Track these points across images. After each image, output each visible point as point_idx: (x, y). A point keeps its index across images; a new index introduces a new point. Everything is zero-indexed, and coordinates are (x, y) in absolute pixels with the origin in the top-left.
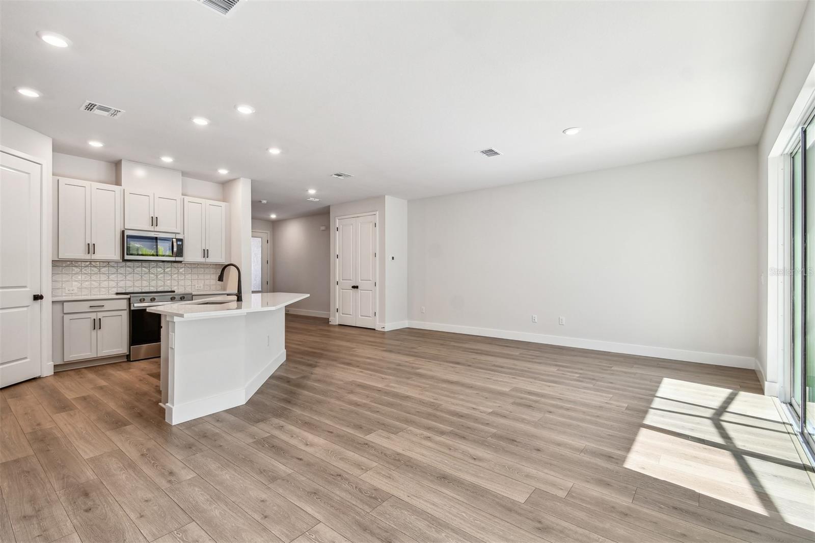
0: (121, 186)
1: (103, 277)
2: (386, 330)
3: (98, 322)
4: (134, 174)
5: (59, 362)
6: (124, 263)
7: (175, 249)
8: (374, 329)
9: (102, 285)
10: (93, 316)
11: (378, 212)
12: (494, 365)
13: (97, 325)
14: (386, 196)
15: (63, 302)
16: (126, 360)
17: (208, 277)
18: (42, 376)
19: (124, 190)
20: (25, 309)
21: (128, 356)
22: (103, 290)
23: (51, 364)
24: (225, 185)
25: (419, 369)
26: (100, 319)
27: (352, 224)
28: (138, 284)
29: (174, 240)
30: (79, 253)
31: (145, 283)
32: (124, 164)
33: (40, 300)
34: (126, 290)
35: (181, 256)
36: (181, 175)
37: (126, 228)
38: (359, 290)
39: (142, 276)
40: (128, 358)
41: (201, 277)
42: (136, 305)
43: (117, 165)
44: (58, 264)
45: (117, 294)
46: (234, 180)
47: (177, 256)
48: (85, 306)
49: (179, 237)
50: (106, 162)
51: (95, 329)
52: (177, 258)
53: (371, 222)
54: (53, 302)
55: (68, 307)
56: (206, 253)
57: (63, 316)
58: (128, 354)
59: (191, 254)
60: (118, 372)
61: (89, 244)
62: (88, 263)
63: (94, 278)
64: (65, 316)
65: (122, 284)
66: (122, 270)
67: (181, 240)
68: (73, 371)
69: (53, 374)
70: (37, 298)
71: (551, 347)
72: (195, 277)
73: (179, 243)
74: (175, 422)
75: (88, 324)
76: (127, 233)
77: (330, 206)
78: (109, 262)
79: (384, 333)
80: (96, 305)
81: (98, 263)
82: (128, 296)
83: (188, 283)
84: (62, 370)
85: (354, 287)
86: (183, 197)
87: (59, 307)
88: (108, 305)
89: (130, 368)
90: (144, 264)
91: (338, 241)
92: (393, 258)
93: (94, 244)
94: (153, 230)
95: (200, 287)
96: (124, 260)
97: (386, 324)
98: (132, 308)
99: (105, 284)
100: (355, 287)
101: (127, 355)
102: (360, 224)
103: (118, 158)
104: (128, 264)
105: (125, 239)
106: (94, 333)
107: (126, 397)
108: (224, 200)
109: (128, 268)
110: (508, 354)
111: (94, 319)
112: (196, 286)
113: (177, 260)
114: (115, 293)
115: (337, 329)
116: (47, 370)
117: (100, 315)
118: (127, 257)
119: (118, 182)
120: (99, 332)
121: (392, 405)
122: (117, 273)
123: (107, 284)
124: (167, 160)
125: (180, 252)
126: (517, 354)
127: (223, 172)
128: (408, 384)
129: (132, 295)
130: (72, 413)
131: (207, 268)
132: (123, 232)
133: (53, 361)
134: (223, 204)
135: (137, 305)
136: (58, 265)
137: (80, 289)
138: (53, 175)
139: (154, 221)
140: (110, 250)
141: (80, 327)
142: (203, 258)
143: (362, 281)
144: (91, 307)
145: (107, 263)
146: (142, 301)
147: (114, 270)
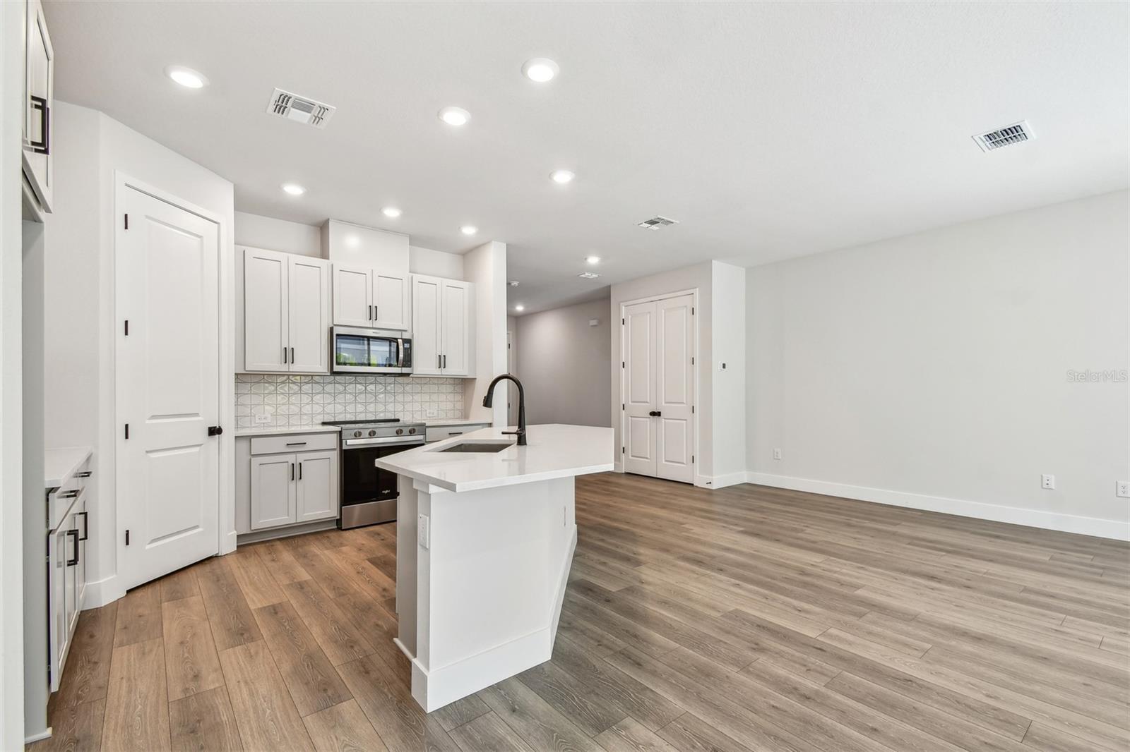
0: (328, 259)
1: (305, 399)
2: (714, 486)
3: (298, 467)
4: (346, 242)
5: (245, 531)
6: (332, 378)
7: (401, 355)
8: (692, 485)
9: (304, 411)
10: (291, 459)
11: (697, 289)
12: (1026, 590)
13: (296, 473)
14: (713, 261)
15: (250, 438)
16: (336, 527)
17: (443, 397)
18: (220, 555)
19: (332, 265)
20: (197, 449)
21: (339, 522)
22: (305, 417)
23: (234, 533)
24: (468, 255)
25: (858, 588)
26: (300, 464)
27: (650, 313)
28: (350, 408)
29: (400, 341)
30: (273, 364)
31: (360, 408)
32: (332, 227)
33: (217, 436)
34: (335, 417)
35: (410, 366)
36: (408, 243)
37: (335, 323)
38: (662, 420)
39: (356, 397)
40: (339, 525)
41: (434, 397)
42: (349, 442)
43: (322, 228)
44: (244, 378)
45: (324, 424)
46: (484, 245)
47: (403, 366)
48: (279, 445)
49: (406, 336)
50: (309, 225)
51: (293, 479)
52: (403, 369)
53: (686, 306)
54: (236, 437)
55: (258, 447)
56: (442, 361)
57: (251, 460)
58: (338, 517)
59: (423, 364)
60: (326, 552)
61: (286, 348)
62: (285, 378)
63: (293, 399)
64: (252, 459)
65: (329, 408)
66: (329, 388)
67: (408, 341)
68: (263, 545)
69: (236, 549)
70: (214, 431)
71: (1102, 544)
72: (427, 398)
73: (407, 345)
74: (432, 705)
75: (284, 471)
76: (337, 331)
77: (610, 286)
78: (312, 376)
79: (710, 492)
80: (296, 442)
81: (298, 378)
82: (337, 428)
83: (417, 407)
84: (249, 543)
85: (653, 414)
86: (411, 274)
87: (244, 445)
88: (312, 442)
89: (342, 545)
90: (360, 379)
91: (624, 341)
92: (724, 366)
93: (293, 349)
94: (371, 326)
95: (433, 413)
96: (334, 373)
97: (714, 477)
98: (344, 447)
99: (307, 409)
100: (655, 414)
101: (337, 520)
102: (663, 311)
103: (324, 218)
104: (338, 378)
105: (335, 337)
106: (292, 485)
107: (338, 613)
108: (466, 279)
109: (337, 385)
110: (1022, 559)
111: (293, 464)
112: (428, 412)
113: (403, 372)
114: (320, 422)
115: (624, 481)
116: (228, 545)
117: (301, 458)
118: (337, 368)
119: (324, 254)
120: (299, 483)
121: (893, 707)
122: (323, 392)
123: (310, 409)
124: (392, 213)
125: (408, 361)
126: (1047, 559)
127: (469, 231)
128: (870, 633)
129: (343, 426)
130: (252, 647)
131: (442, 384)
132: (332, 329)
133: (236, 529)
134: (465, 285)
135: (351, 443)
136: (245, 380)
137: (275, 415)
138: (235, 244)
139: (373, 313)
140: (313, 359)
141: (273, 475)
142: (438, 369)
143: (668, 405)
144: (288, 445)
145: (310, 377)
146: (358, 435)
147: (318, 388)
